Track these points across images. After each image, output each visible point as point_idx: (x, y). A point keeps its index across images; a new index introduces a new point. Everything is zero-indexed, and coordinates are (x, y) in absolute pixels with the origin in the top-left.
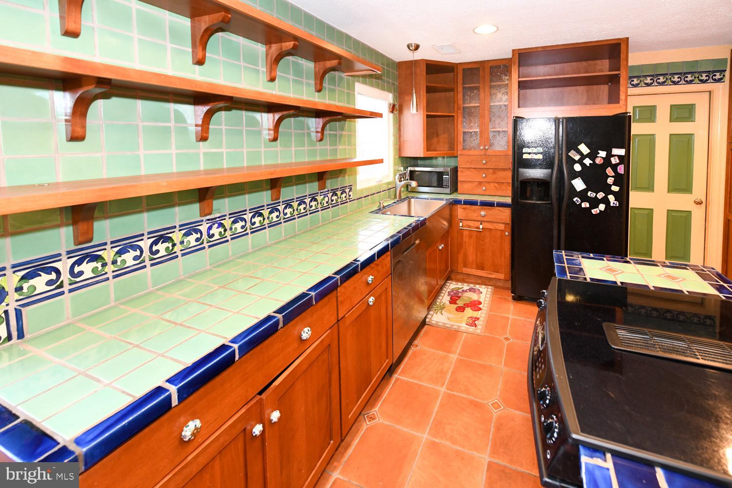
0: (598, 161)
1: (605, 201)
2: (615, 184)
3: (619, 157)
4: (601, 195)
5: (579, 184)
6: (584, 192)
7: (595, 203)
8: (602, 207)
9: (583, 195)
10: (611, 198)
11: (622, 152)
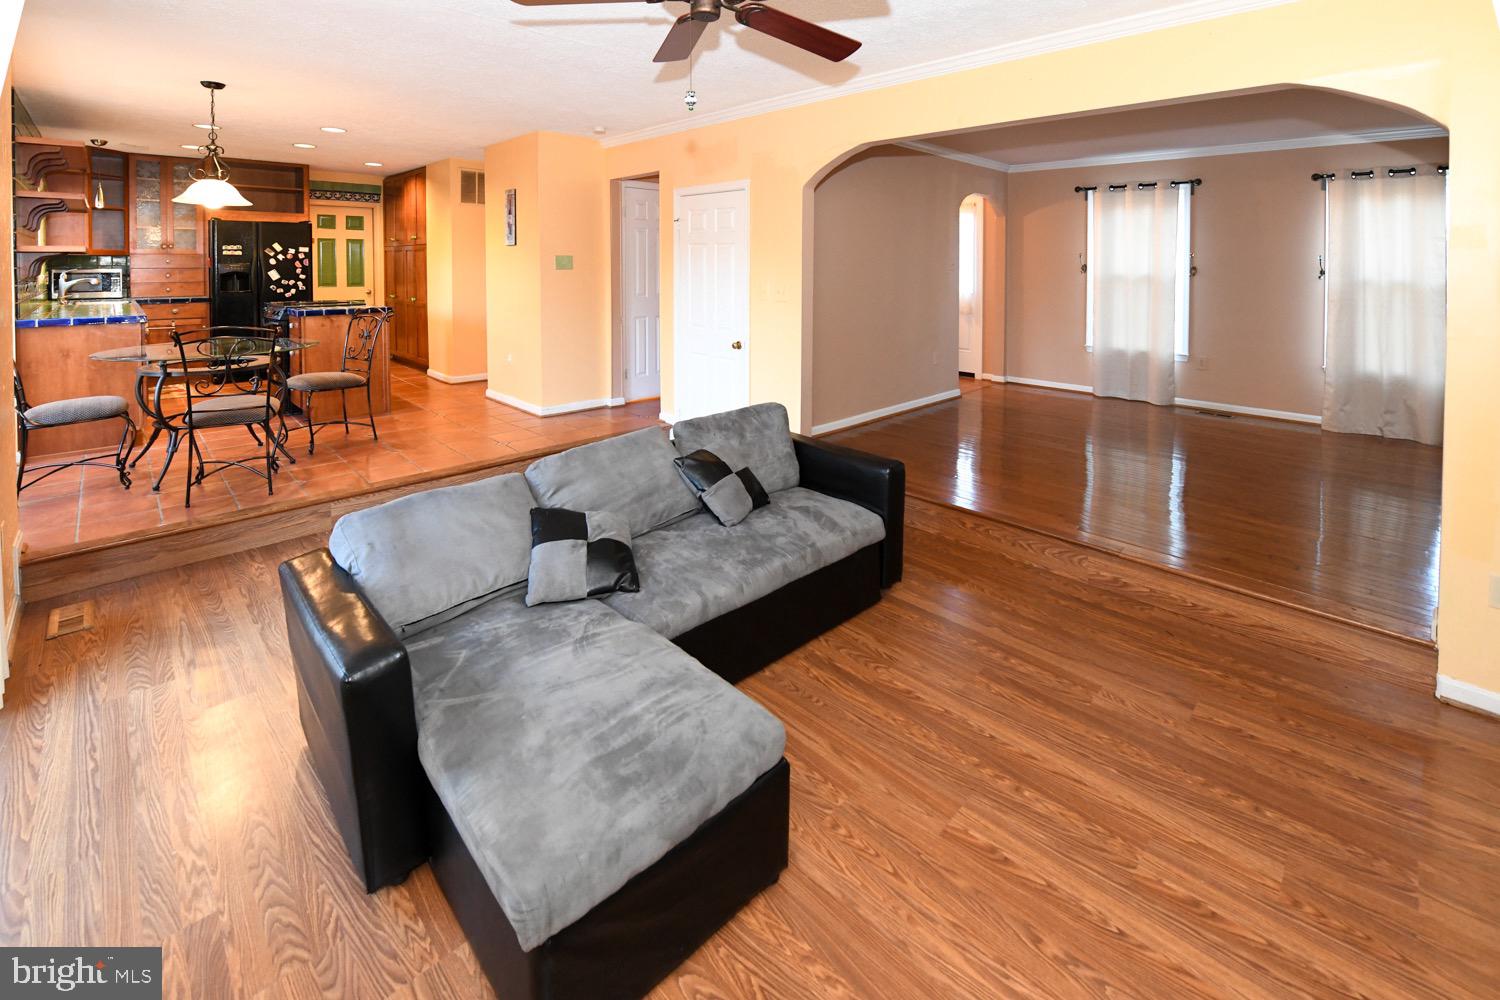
0: (289, 256)
1: (295, 286)
2: (302, 273)
3: (305, 253)
4: (292, 282)
5: (274, 275)
6: (279, 280)
7: (287, 288)
8: (293, 291)
9: (278, 283)
10: (300, 284)
11: (306, 250)
